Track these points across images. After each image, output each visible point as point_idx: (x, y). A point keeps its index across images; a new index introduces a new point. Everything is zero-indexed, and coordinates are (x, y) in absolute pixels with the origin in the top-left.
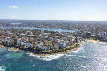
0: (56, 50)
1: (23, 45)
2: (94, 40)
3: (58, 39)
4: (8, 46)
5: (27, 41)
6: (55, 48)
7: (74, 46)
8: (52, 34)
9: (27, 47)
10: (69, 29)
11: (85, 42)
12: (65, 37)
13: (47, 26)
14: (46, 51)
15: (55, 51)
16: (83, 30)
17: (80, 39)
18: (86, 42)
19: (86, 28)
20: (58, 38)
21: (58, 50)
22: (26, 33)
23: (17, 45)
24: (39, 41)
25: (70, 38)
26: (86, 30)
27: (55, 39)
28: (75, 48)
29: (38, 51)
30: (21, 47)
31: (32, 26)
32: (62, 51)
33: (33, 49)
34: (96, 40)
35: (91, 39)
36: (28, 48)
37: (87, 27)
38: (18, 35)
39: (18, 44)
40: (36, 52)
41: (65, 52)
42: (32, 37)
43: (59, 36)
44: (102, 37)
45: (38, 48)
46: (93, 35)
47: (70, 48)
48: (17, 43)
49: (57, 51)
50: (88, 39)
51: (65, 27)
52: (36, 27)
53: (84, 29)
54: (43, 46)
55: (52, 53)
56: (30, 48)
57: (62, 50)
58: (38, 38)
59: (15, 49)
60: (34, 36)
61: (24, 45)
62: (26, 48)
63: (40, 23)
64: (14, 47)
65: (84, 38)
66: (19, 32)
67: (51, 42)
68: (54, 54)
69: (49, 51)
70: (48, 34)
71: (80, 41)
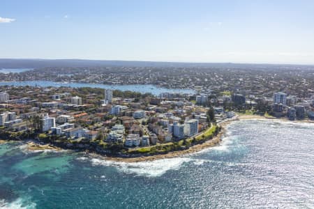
0: (167, 146)
1: (64, 135)
2: (258, 114)
3: (161, 115)
4: (14, 139)
5: (71, 121)
6: (162, 140)
7: (211, 134)
8: (137, 101)
9: (76, 138)
10: (176, 86)
11: (233, 120)
12: (176, 107)
13: (111, 78)
14: (139, 149)
15: (164, 147)
16: (216, 87)
17: (218, 112)
18: (237, 120)
19: (225, 83)
20: (158, 111)
21: (171, 143)
22: (57, 97)
24: (108, 122)
25: (192, 111)
26: (227, 89)
27: (152, 114)
28: (215, 139)
29: (116, 150)
30: (57, 138)
31: (64, 79)
33: (98, 143)
34: (262, 115)
35: (247, 111)
36: (81, 142)
37: (226, 80)
38: (36, 106)
39: (47, 132)
40: (110, 152)
41: (190, 148)
42: (81, 109)
43: (159, 105)
44: (277, 106)
45: (114, 140)
46: (253, 102)
47: (201, 138)
48: (41, 127)
49: (169, 148)
50: (240, 112)
51: (164, 81)
52: (77, 80)
53: (217, 85)
54: (125, 135)
55: (157, 153)
56: (88, 143)
57: (184, 144)
58: (100, 111)
59: (41, 146)
60: (86, 108)
61: (68, 134)
62: (75, 143)
64: (37, 139)
65: (230, 110)
66: (35, 96)
67: (144, 123)
68: (162, 156)
69: (147, 148)
70: (127, 101)
71: (221, 118)
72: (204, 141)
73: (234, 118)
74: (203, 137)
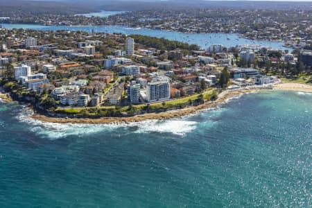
0: (104, 110)
7: (185, 102)
9: (32, 90)
14: (67, 109)
21: (114, 107)
23: (11, 83)
24: (81, 76)
32: (125, 113)
38: (52, 53)
39: (16, 81)
40: (42, 108)
41: (136, 116)
45: (54, 95)
49: (104, 113)
52: (153, 25)
56: (34, 96)
57: (128, 110)
62: (24, 95)
63: (184, 11)
68: (88, 120)
69: (78, 110)
70: (147, 53)
71: (241, 84)
72: (165, 110)
73: (266, 85)
74: (163, 104)
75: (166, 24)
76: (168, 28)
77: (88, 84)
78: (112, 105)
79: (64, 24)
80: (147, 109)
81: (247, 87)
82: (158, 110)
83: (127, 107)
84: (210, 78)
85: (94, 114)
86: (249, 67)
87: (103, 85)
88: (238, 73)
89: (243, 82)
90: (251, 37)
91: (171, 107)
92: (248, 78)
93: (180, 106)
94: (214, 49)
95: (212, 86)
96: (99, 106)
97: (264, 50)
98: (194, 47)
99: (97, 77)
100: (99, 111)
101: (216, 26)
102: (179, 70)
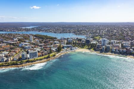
2: (88, 49)
7: (43, 58)
35: (85, 47)
41: (23, 64)
44: (98, 45)
55: (3, 66)
63: (58, 26)
70: (37, 41)
71: (65, 50)
72: (35, 61)
73: (74, 50)
74: (34, 59)
75: (50, 30)
76: (51, 32)
77: (8, 54)
78: (15, 61)
79: (14, 31)
80: (28, 62)
81: (67, 51)
82: (32, 62)
83: (20, 61)
84: (55, 49)
85: (7, 65)
86: (70, 44)
87: (14, 53)
88: (65, 47)
89: (66, 49)
90: (76, 34)
91: (37, 60)
92: (68, 48)
93: (41, 60)
94: (62, 38)
95: (55, 52)
96: (9, 62)
97: (77, 38)
98: (55, 38)
99: (13, 51)
100: (9, 63)
101: (66, 31)
102: (46, 46)
